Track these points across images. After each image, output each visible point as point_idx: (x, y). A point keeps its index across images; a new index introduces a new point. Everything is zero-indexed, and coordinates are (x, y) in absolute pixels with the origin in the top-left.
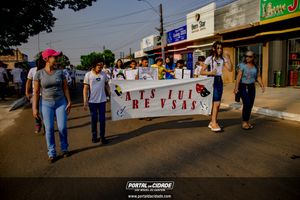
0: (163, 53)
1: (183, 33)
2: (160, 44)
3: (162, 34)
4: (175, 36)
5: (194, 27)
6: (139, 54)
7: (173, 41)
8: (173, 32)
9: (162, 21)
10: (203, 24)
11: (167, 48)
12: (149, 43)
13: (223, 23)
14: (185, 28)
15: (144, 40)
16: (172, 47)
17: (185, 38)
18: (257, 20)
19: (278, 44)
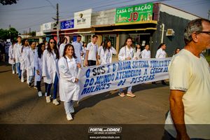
0: (58, 34)
1: (71, 23)
2: (56, 29)
3: (57, 23)
4: (66, 25)
5: (78, 21)
6: (40, 34)
7: (65, 28)
8: (65, 22)
9: (58, 14)
10: (84, 20)
11: (60, 32)
12: (47, 27)
13: (95, 22)
14: (73, 21)
15: (44, 25)
16: (63, 32)
17: (73, 27)
18: (113, 23)
19: (124, 36)
